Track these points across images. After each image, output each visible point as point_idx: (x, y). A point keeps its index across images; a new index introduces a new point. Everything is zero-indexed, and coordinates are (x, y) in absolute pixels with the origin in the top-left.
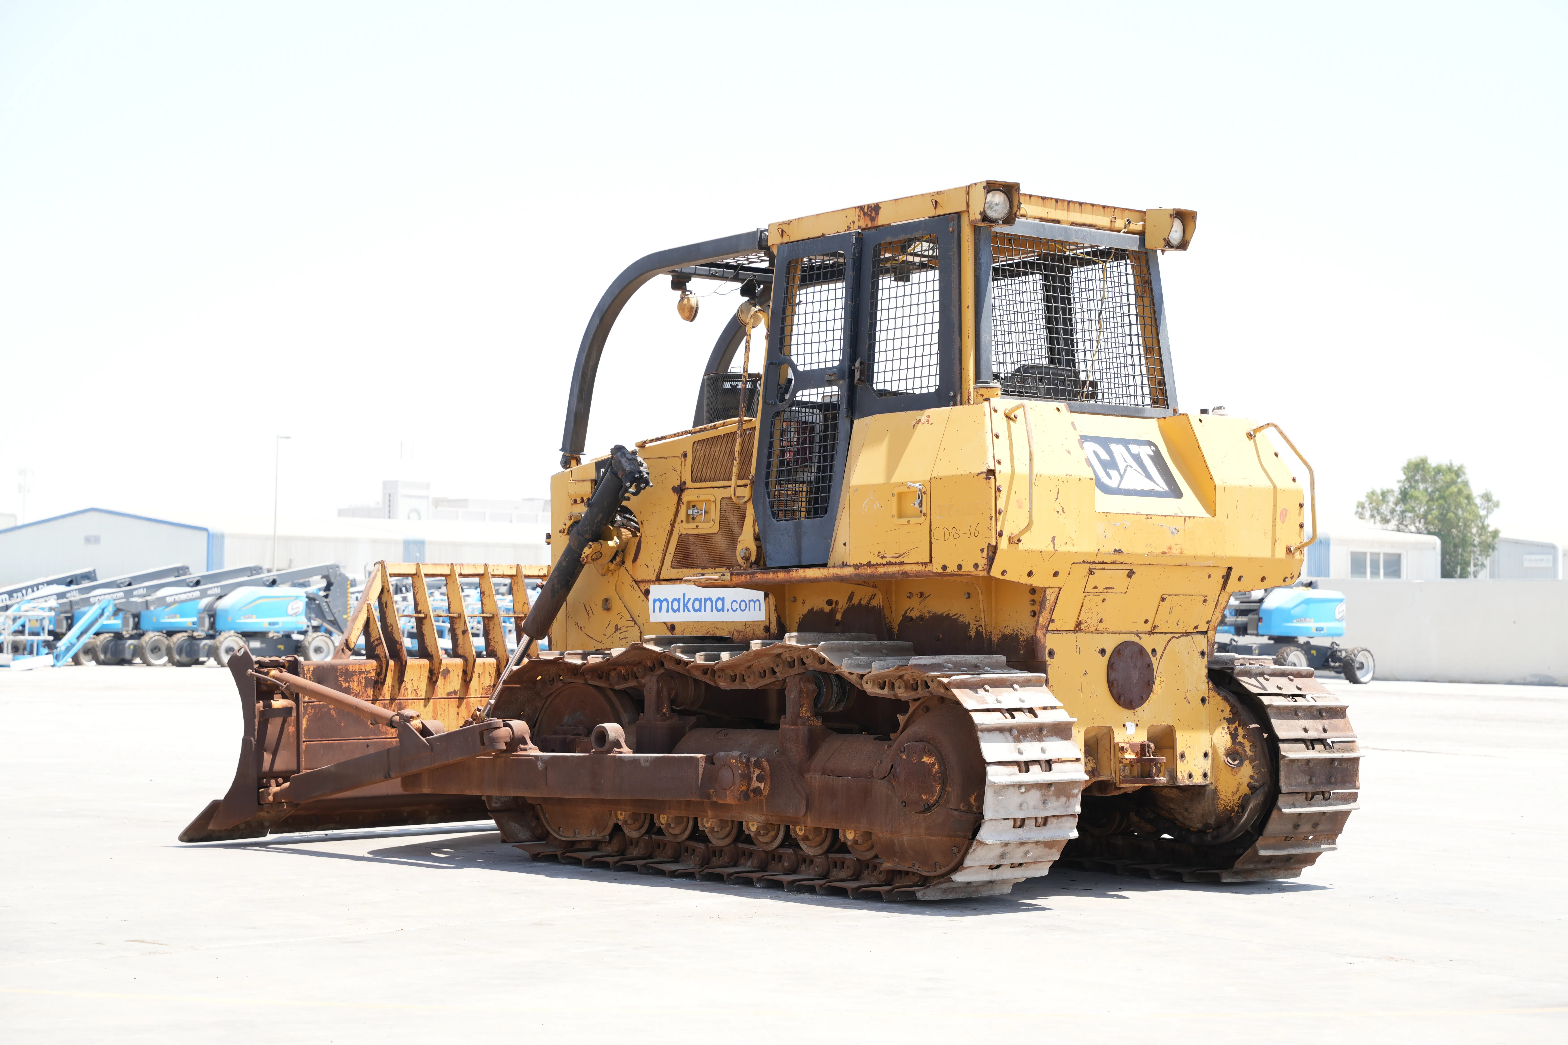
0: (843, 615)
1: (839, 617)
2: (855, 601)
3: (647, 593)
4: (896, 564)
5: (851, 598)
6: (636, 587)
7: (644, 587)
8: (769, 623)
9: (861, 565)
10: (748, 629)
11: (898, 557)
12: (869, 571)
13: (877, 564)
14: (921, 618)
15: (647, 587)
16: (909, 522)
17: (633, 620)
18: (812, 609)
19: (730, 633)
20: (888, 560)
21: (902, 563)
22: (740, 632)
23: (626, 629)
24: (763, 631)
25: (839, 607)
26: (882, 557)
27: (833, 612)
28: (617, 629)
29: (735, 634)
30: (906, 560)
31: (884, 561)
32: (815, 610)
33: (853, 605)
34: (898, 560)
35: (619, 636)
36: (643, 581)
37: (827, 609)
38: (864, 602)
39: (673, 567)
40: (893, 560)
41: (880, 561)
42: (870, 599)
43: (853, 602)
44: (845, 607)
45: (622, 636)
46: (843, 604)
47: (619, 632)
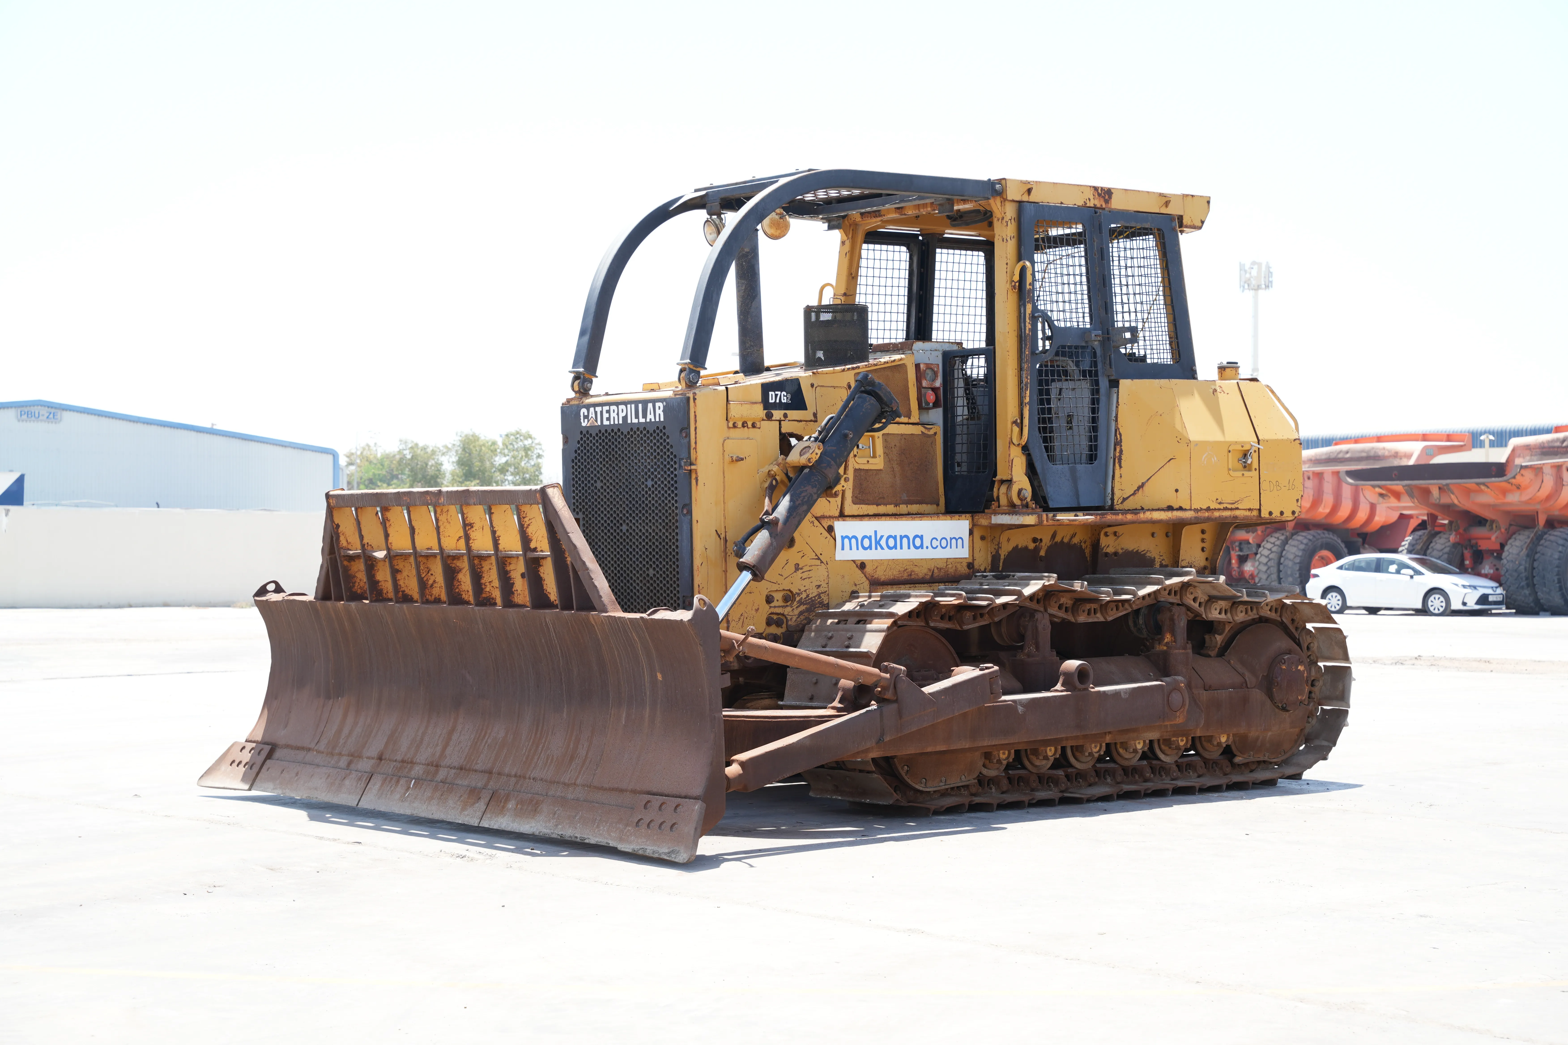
0: (1047, 552)
1: (1042, 553)
2: (1058, 539)
3: (830, 529)
4: (1231, 509)
5: (1054, 536)
6: (816, 523)
7: (825, 524)
8: (973, 560)
9: (1201, 509)
10: (950, 566)
11: (1233, 504)
12: (1207, 514)
13: (1215, 509)
14: (1116, 554)
15: (829, 523)
16: (1243, 474)
17: (819, 559)
18: (1017, 546)
19: (929, 570)
20: (1225, 505)
21: (1237, 509)
22: (941, 569)
23: (811, 568)
24: (966, 568)
25: (1043, 544)
26: (1220, 503)
27: (1037, 550)
28: (797, 568)
29: (936, 571)
30: (1240, 506)
31: (1221, 507)
32: (1020, 547)
33: (1056, 543)
34: (1233, 506)
35: (801, 575)
36: (824, 517)
37: (1032, 546)
38: (1066, 540)
39: (854, 503)
40: (1229, 506)
41: (1218, 506)
42: (1072, 538)
43: (1056, 540)
44: (1049, 544)
45: (805, 575)
46: (1046, 542)
47: (800, 571)
